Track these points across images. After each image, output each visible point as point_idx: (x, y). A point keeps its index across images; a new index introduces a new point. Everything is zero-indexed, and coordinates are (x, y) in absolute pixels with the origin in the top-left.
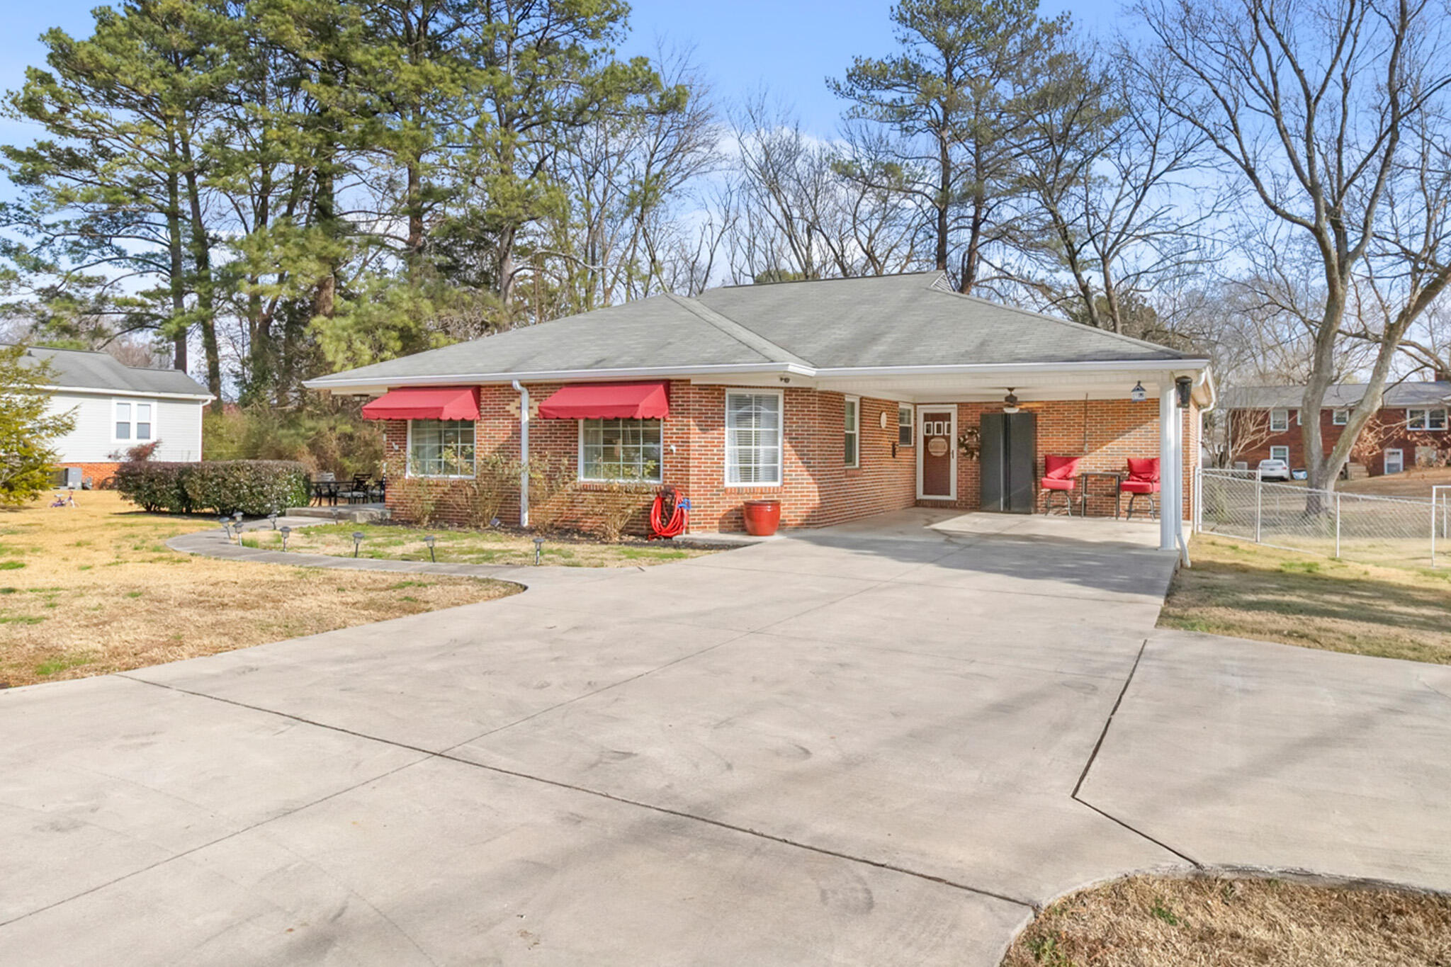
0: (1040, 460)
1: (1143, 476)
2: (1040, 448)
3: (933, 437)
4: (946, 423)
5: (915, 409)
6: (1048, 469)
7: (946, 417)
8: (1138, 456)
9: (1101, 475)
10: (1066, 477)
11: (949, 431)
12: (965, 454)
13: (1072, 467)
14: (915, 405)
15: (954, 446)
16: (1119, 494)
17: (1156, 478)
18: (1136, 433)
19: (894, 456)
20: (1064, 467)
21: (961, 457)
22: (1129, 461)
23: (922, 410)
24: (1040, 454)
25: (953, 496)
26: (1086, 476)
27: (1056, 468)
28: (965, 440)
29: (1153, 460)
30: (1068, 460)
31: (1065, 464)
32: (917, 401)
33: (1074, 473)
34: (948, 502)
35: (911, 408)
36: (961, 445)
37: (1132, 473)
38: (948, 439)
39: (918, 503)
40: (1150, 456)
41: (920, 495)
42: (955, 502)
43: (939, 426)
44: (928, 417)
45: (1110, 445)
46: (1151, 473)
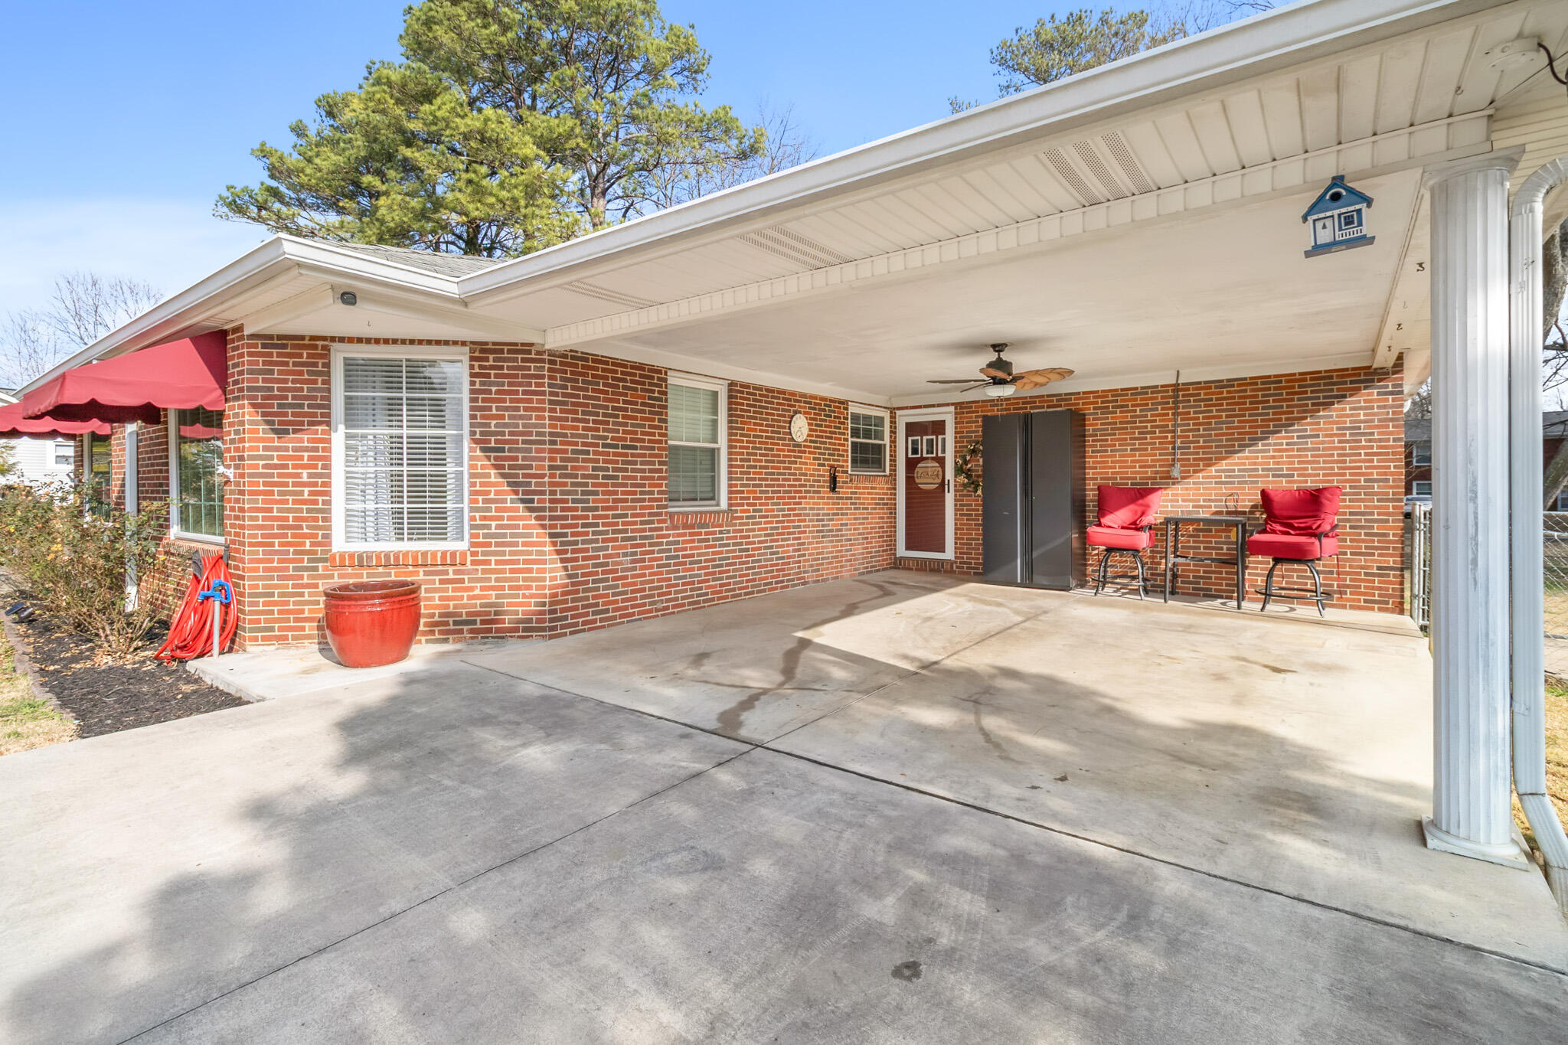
0: (1091, 495)
1: (1296, 523)
2: (1090, 473)
3: (922, 459)
4: (940, 437)
5: (893, 417)
6: (1103, 509)
7: (938, 427)
8: (1284, 484)
9: (1206, 521)
10: (1135, 526)
11: (944, 451)
12: (964, 485)
13: (1148, 506)
14: (893, 411)
15: (950, 474)
16: (1244, 557)
17: (1327, 527)
18: (1280, 439)
19: (833, 489)
20: (1132, 507)
21: (960, 489)
22: (1264, 493)
23: (903, 418)
24: (1091, 485)
25: (949, 554)
26: (1176, 523)
27: (1117, 509)
28: (966, 462)
29: (1319, 491)
30: (1139, 494)
31: (1133, 501)
32: (895, 405)
33: (1153, 517)
34: (942, 562)
35: (887, 415)
36: (959, 470)
37: (1272, 517)
38: (941, 461)
39: (898, 564)
40: (1310, 485)
41: (901, 551)
42: (952, 563)
43: (930, 443)
44: (912, 429)
45: (1224, 465)
46: (1316, 517)
